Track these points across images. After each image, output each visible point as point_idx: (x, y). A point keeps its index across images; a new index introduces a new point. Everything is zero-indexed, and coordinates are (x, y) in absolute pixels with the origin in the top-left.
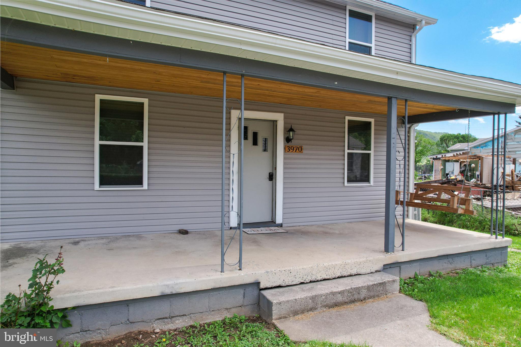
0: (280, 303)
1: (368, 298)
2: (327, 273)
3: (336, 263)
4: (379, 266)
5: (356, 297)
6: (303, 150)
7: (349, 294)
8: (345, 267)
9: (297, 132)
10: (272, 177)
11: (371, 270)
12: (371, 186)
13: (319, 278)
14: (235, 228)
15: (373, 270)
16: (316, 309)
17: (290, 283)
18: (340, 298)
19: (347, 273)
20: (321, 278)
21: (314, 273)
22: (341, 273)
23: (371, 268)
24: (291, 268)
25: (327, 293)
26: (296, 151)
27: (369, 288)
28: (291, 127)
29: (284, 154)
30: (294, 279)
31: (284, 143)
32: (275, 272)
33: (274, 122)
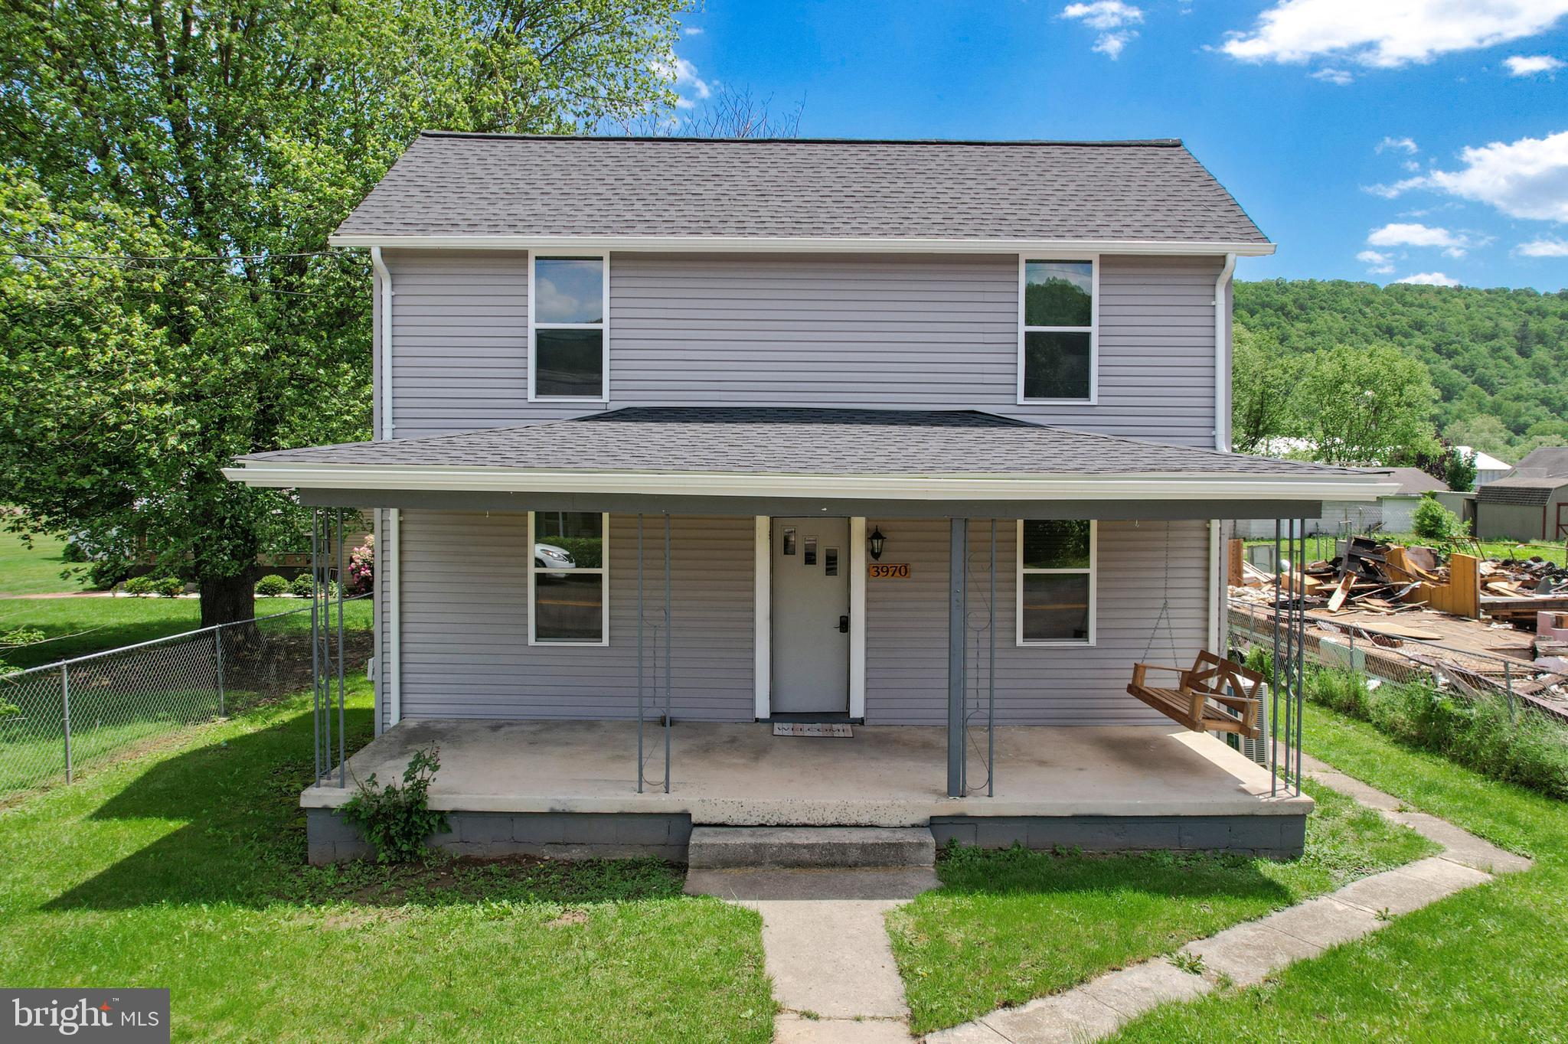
0: (701, 846)
1: (863, 865)
2: (810, 816)
3: (828, 802)
4: (921, 817)
5: (838, 858)
6: (910, 572)
7: (824, 853)
8: (845, 810)
9: (889, 536)
10: (845, 625)
11: (901, 822)
12: (1091, 648)
13: (794, 822)
14: (764, 721)
15: (907, 822)
16: (761, 864)
17: (741, 822)
18: (806, 855)
19: (851, 820)
20: (800, 822)
21: (784, 810)
22: (838, 819)
23: (904, 820)
24: (744, 800)
26: (893, 575)
27: (864, 848)
28: (877, 530)
29: (867, 581)
30: (748, 817)
31: (867, 560)
32: (715, 802)
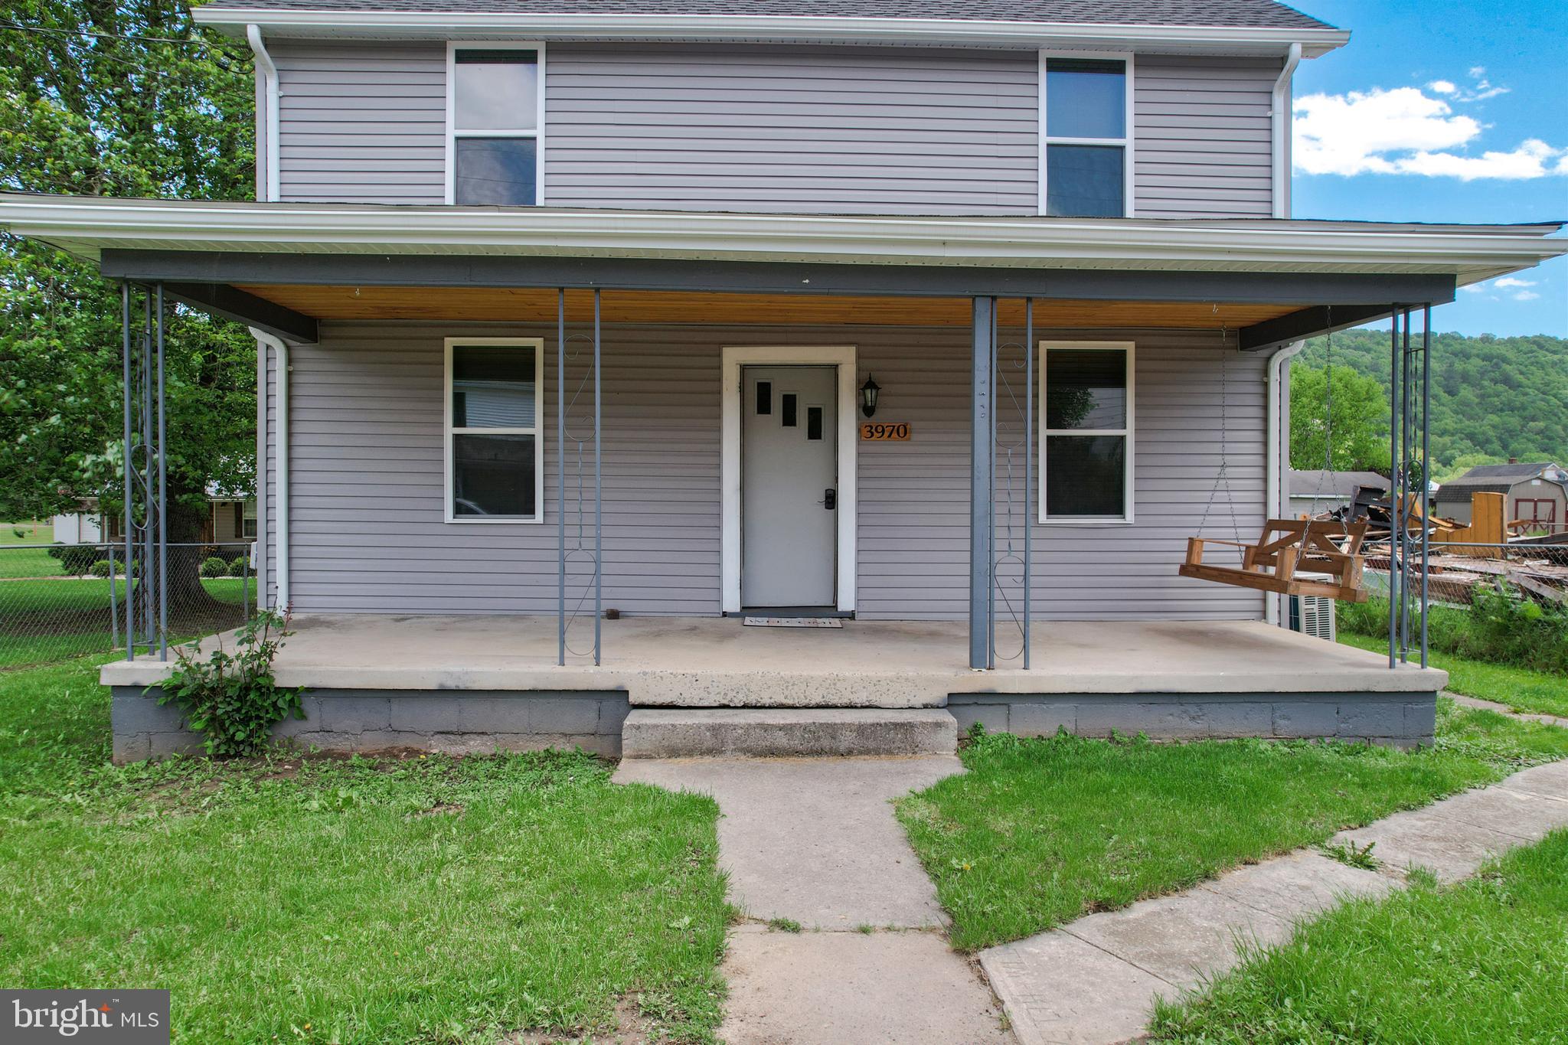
0: (638, 728)
1: (861, 753)
2: (786, 693)
3: (812, 673)
4: (938, 695)
5: (826, 743)
6: (911, 432)
7: (806, 736)
8: (835, 684)
9: (885, 388)
10: (831, 500)
11: (909, 700)
12: (1127, 526)
13: (767, 701)
14: (733, 615)
16: (720, 752)
17: (698, 703)
18: (782, 740)
19: (840, 698)
20: (772, 701)
21: (753, 688)
22: (823, 697)
23: (911, 697)
24: (699, 672)
25: (750, 725)
26: (889, 436)
27: (861, 729)
28: (870, 378)
29: (859, 444)
30: (705, 695)
31: (858, 418)
32: (661, 674)
33: (835, 368)
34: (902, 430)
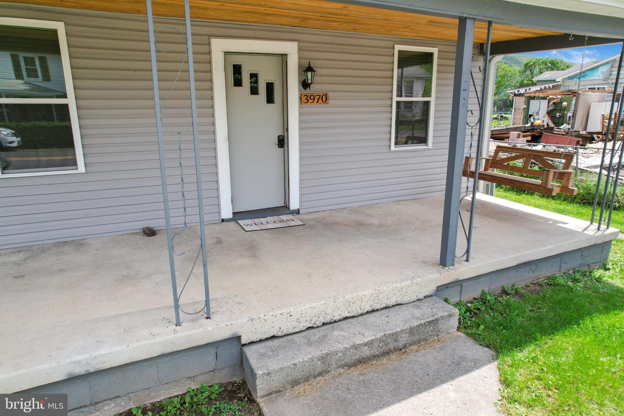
0: (268, 374)
1: (410, 345)
2: (349, 309)
3: (364, 293)
4: (430, 289)
5: (391, 346)
6: (328, 100)
7: (381, 344)
8: (377, 296)
9: (319, 71)
10: (282, 142)
11: (417, 296)
12: (429, 149)
13: (337, 318)
14: (229, 220)
15: (421, 296)
16: (328, 372)
17: (291, 331)
18: (366, 352)
19: (381, 304)
20: (341, 317)
21: (329, 311)
22: (371, 306)
23: (419, 294)
24: (292, 309)
25: (346, 348)
26: (317, 102)
28: (309, 64)
29: (300, 107)
30: (296, 324)
31: (300, 91)
32: (265, 318)
33: (284, 57)
34: (324, 98)
